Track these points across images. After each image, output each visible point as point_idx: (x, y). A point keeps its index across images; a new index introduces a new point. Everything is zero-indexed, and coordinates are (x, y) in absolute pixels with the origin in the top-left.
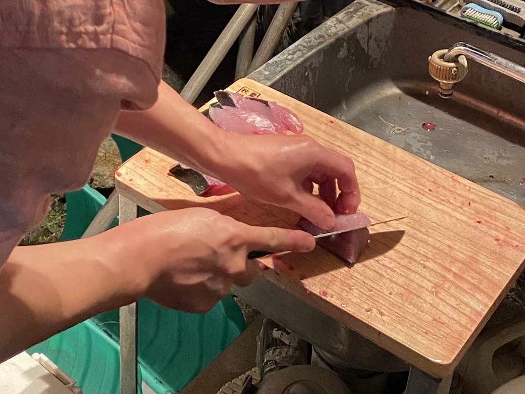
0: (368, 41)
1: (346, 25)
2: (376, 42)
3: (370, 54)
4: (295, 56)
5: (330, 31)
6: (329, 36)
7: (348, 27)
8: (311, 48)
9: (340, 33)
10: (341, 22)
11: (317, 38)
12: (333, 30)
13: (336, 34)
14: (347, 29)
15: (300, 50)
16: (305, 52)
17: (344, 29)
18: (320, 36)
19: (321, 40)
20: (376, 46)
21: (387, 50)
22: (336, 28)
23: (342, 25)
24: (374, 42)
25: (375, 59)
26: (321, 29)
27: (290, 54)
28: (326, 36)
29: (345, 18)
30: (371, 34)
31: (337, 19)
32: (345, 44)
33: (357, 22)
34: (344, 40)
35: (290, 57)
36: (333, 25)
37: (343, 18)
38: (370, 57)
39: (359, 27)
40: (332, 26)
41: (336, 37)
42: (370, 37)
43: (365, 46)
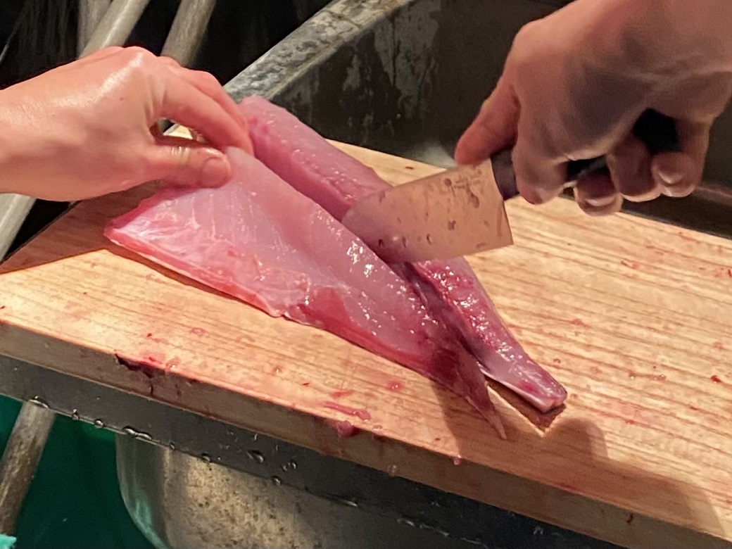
0: (394, 58)
1: (352, 22)
2: (409, 61)
3: (399, 88)
5: (324, 35)
6: (324, 42)
7: (359, 26)
9: (346, 37)
10: (340, 17)
11: (301, 47)
12: (330, 32)
13: (338, 38)
14: (356, 30)
15: (272, 71)
17: (352, 29)
18: (307, 45)
19: (309, 51)
20: (409, 71)
21: (428, 80)
22: (335, 28)
23: (345, 23)
24: (405, 61)
25: (407, 99)
26: (305, 33)
27: (254, 80)
28: (318, 43)
29: (348, 11)
30: (399, 42)
31: (331, 13)
32: (355, 60)
33: (374, 15)
34: (354, 52)
36: (327, 24)
37: (342, 11)
38: (399, 93)
39: (378, 24)
40: (324, 27)
41: (339, 43)
42: (397, 51)
43: (389, 69)
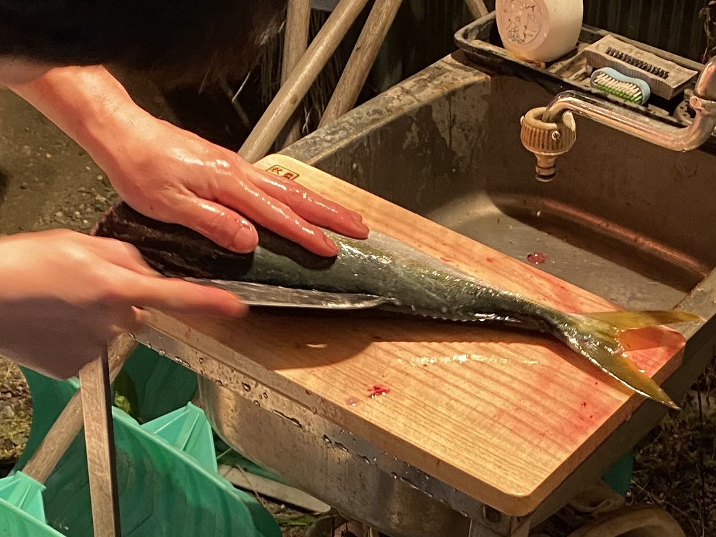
0: (450, 128)
1: (415, 98)
2: (463, 130)
3: (454, 150)
4: (337, 137)
5: (390, 105)
6: (389, 111)
7: (419, 101)
8: (362, 126)
9: (407, 109)
10: (408, 92)
11: (371, 113)
12: (396, 103)
13: (400, 108)
14: (416, 104)
15: (344, 129)
16: (351, 131)
17: (412, 102)
18: (376, 112)
19: (376, 116)
20: (464, 137)
21: (479, 146)
22: (400, 101)
23: (409, 97)
24: (460, 130)
25: (461, 159)
26: (378, 101)
27: (328, 134)
28: (384, 111)
29: (415, 88)
30: (455, 116)
31: (402, 88)
32: (413, 127)
33: (433, 93)
34: (413, 121)
35: (329, 138)
36: (396, 97)
37: (411, 88)
38: (454, 154)
39: (437, 100)
40: (393, 98)
41: (400, 113)
42: (453, 122)
43: (446, 136)
